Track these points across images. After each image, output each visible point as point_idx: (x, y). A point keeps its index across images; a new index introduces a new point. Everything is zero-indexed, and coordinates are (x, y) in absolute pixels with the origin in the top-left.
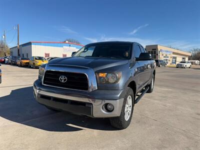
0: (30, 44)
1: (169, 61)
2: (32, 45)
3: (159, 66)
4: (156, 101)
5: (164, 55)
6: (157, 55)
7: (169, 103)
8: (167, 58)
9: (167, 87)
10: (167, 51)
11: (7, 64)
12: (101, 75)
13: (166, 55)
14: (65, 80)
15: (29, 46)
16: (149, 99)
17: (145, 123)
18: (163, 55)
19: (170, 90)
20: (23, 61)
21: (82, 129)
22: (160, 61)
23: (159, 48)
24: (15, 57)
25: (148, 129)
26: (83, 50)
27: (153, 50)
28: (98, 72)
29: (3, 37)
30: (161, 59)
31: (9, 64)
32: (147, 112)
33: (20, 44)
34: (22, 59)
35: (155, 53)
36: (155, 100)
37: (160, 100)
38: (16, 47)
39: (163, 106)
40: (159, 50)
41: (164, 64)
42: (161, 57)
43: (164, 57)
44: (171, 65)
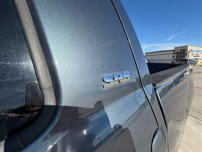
1: (200, 59)
5: (195, 55)
13: (197, 54)
23: (189, 48)
35: (184, 53)
41: (194, 63)
42: (191, 57)
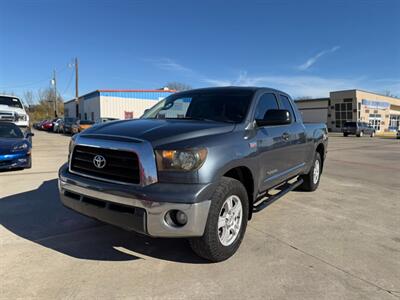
0: (96, 94)
1: (383, 123)
2: (101, 97)
3: (358, 136)
4: (316, 209)
5: (372, 112)
6: (355, 111)
7: (343, 214)
8: (378, 119)
9: (355, 179)
10: (378, 104)
11: (56, 132)
12: (166, 154)
13: (376, 112)
14: (102, 163)
15: (96, 98)
16: (303, 205)
17: (270, 252)
18: (367, 111)
19: (359, 186)
20: (83, 126)
21: (138, 258)
22: (360, 124)
23: (360, 96)
24: (71, 120)
25: (270, 264)
26: (162, 105)
27: (345, 100)
28: (160, 149)
29: (53, 82)
30: (363, 121)
31: (61, 132)
32: (283, 230)
33: (80, 95)
34: (82, 123)
35: (350, 107)
36: (315, 206)
37: (326, 207)
38: (74, 100)
39: (325, 220)
40: (359, 100)
41: (369, 130)
42: (364, 117)
43: (371, 116)
44: (387, 134)
